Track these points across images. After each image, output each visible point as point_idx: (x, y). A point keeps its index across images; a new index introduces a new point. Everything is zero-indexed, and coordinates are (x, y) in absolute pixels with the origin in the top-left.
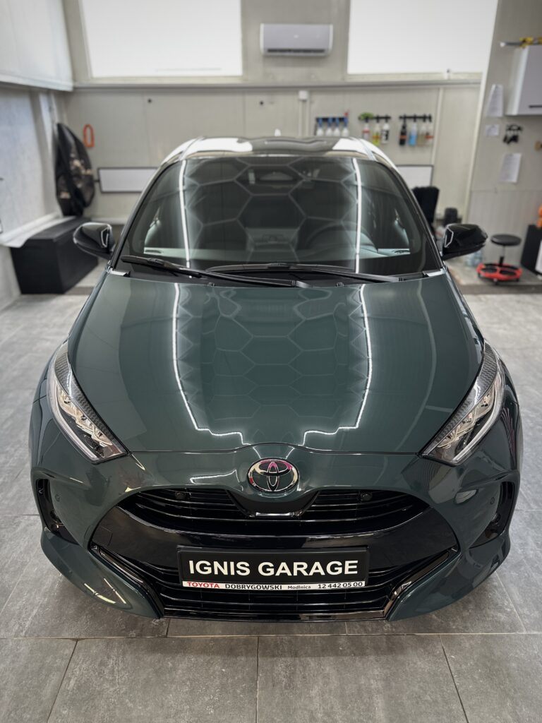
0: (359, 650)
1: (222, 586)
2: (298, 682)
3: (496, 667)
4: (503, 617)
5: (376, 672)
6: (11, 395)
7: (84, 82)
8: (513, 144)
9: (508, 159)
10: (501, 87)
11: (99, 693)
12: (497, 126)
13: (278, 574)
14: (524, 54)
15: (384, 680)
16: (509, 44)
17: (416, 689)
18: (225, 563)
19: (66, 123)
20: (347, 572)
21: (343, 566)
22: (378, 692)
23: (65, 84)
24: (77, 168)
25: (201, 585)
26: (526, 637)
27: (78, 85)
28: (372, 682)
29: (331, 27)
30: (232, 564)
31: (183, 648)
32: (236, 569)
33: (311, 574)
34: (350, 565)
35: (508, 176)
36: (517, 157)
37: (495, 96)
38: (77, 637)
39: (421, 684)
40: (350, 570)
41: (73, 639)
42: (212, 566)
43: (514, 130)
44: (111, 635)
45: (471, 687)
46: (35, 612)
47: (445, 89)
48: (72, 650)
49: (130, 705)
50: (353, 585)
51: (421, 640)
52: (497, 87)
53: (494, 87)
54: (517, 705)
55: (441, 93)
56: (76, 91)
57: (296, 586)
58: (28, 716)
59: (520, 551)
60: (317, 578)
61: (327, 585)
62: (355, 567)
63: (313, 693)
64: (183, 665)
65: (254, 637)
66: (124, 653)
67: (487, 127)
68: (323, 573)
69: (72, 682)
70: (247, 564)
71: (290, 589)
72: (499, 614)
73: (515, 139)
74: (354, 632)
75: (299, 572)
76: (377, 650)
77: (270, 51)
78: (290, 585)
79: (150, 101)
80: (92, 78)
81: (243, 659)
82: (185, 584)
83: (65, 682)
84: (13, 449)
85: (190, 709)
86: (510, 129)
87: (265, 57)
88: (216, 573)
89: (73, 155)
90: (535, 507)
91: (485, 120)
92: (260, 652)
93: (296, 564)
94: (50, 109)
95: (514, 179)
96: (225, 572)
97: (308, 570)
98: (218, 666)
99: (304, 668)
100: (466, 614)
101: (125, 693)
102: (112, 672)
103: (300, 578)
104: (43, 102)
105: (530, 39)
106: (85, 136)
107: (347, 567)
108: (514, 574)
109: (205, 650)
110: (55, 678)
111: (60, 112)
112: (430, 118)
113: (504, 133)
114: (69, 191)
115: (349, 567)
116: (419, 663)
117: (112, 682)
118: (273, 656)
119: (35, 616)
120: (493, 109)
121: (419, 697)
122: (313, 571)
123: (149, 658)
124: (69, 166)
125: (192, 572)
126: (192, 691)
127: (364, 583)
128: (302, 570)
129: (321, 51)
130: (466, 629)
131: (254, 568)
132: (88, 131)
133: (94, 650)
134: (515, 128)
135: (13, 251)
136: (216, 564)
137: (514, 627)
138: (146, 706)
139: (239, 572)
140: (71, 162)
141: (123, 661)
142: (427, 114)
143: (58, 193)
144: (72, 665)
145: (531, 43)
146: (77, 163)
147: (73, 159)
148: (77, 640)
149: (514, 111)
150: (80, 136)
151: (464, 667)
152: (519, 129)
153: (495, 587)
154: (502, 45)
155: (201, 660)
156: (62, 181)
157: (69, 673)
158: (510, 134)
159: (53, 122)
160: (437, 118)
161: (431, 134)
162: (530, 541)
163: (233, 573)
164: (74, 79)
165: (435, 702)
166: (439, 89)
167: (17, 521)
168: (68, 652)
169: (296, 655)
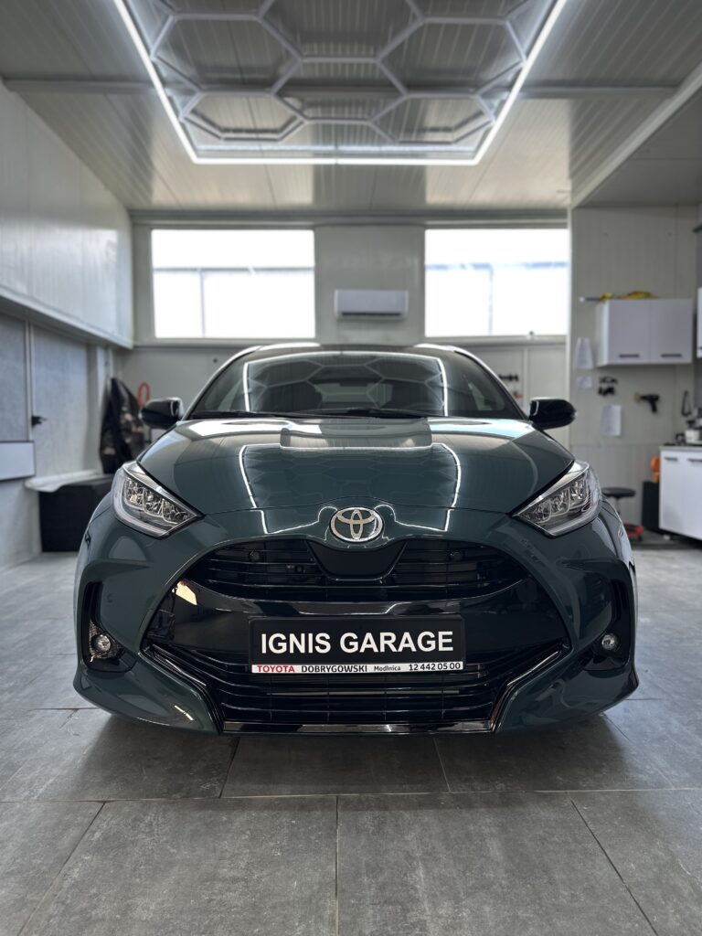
0: (466, 804)
1: (298, 669)
2: (389, 829)
3: (640, 815)
4: (645, 778)
5: (488, 820)
6: (27, 623)
7: (145, 340)
8: (609, 397)
9: (607, 412)
10: (587, 341)
11: (133, 842)
12: (589, 379)
13: (362, 650)
14: (605, 308)
15: (498, 826)
16: (589, 299)
17: (541, 833)
18: (303, 636)
19: (120, 377)
20: (441, 648)
21: (436, 639)
22: (492, 835)
23: (126, 340)
24: (128, 422)
25: (273, 670)
26: (676, 792)
27: (138, 343)
28: (483, 828)
29: (407, 294)
30: (311, 635)
31: (241, 806)
32: (315, 644)
33: (400, 649)
34: (444, 637)
35: (609, 429)
36: (617, 409)
37: (582, 348)
38: (104, 799)
39: (547, 829)
40: (445, 645)
41: (99, 802)
42: (287, 641)
43: (608, 382)
44: (147, 797)
45: (609, 830)
46: (51, 781)
47: (529, 350)
48: (97, 810)
49: (172, 850)
50: (449, 666)
51: (545, 796)
52: (582, 341)
53: (579, 340)
54: (669, 843)
55: (526, 354)
56: (137, 349)
57: (382, 666)
58: (39, 862)
59: (661, 729)
60: (407, 656)
61: (420, 665)
62: (450, 640)
63: (408, 838)
64: (240, 819)
65: (333, 796)
66: (165, 811)
67: (579, 379)
68: (414, 649)
69: (97, 835)
70: (327, 637)
71: (377, 671)
72: (640, 776)
73: (610, 391)
74: (459, 790)
75: (386, 646)
76: (489, 804)
77: (345, 314)
78: (376, 665)
79: (215, 361)
80: (155, 338)
81: (319, 813)
82: (255, 669)
83: (87, 835)
84: (27, 662)
85: (251, 853)
86: (603, 380)
87: (339, 321)
88: (292, 651)
89: (125, 409)
90: (677, 697)
91: (575, 373)
92: (340, 807)
93: (383, 635)
94: (107, 364)
95: (617, 431)
96: (302, 649)
97: (397, 644)
98: (285, 819)
99: (397, 820)
100: (598, 775)
101: (167, 842)
102: (150, 825)
103: (388, 656)
104: (101, 357)
105: (609, 295)
106: (140, 394)
107: (441, 641)
108: (656, 746)
109: (269, 806)
110: (74, 832)
111: (116, 369)
112: (516, 378)
113: (598, 385)
114: (115, 447)
115: (443, 640)
116: (542, 813)
117: (150, 834)
118: (358, 810)
119: (51, 784)
120: (582, 361)
121: (545, 839)
122: (403, 645)
123: (197, 815)
124: (119, 418)
125: (264, 651)
126: (252, 838)
127: (461, 663)
128: (390, 643)
129: (397, 314)
130: (600, 787)
131: (335, 642)
132: (144, 389)
133: (126, 809)
134: (608, 380)
135: (43, 496)
136: (292, 637)
137: (660, 785)
138: (193, 851)
139: (318, 648)
140: (121, 416)
141: (164, 817)
142: (513, 374)
143: (102, 447)
144: (97, 821)
145: (611, 298)
146: (128, 417)
147: (124, 413)
148: (104, 802)
149: (604, 361)
150: (135, 393)
151: (599, 815)
152: (614, 381)
153: (634, 755)
154: (582, 299)
155: (265, 814)
156: (108, 435)
157: (93, 827)
158: (605, 386)
159: (107, 376)
160: (524, 376)
161: (520, 393)
162: (674, 722)
163: (311, 651)
164: (136, 336)
165: (566, 842)
166: (522, 351)
167: (31, 713)
168: (94, 811)
169: (386, 809)
